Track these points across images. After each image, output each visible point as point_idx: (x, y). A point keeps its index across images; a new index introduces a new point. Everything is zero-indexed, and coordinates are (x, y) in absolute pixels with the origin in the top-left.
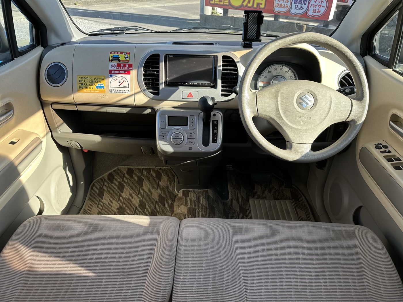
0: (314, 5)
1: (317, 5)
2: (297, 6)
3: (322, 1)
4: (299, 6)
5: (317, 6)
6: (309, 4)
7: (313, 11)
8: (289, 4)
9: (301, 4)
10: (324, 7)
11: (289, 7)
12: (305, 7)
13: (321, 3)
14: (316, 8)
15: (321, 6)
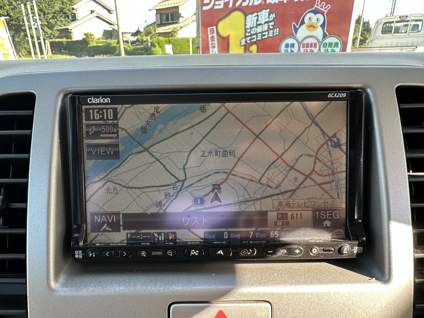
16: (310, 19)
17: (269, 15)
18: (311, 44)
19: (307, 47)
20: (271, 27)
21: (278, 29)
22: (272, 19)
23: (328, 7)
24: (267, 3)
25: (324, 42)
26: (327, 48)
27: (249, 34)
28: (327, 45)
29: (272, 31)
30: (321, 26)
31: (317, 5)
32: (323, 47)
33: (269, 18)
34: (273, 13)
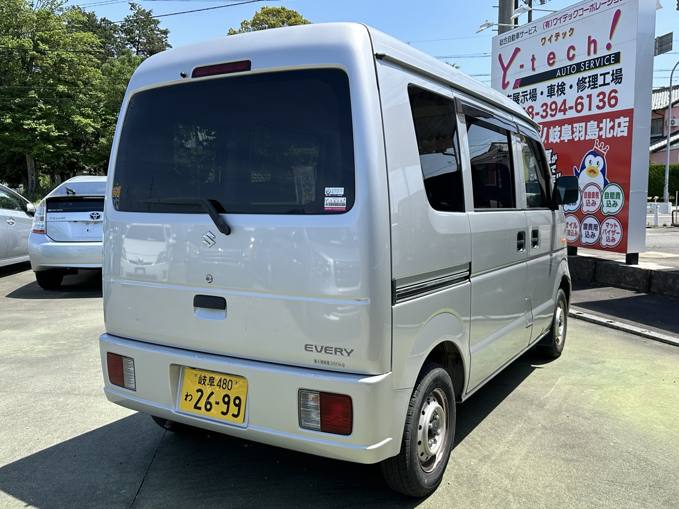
0: (607, 231)
1: (610, 230)
2: (587, 233)
3: (615, 225)
4: (590, 231)
5: (611, 232)
6: (600, 229)
7: (606, 240)
8: (578, 229)
9: (592, 230)
10: (619, 233)
11: (578, 233)
12: (597, 233)
13: (615, 228)
14: (609, 234)
15: (614, 232)
16: (590, 163)
17: (552, 157)
18: (593, 193)
19: (589, 197)
20: (554, 172)
21: (560, 174)
22: (554, 162)
23: (607, 148)
24: (550, 142)
25: (605, 192)
26: (608, 200)
27: (533, 179)
28: (608, 195)
29: (555, 176)
30: (601, 171)
31: (597, 146)
32: (605, 198)
33: (551, 160)
34: (555, 155)
